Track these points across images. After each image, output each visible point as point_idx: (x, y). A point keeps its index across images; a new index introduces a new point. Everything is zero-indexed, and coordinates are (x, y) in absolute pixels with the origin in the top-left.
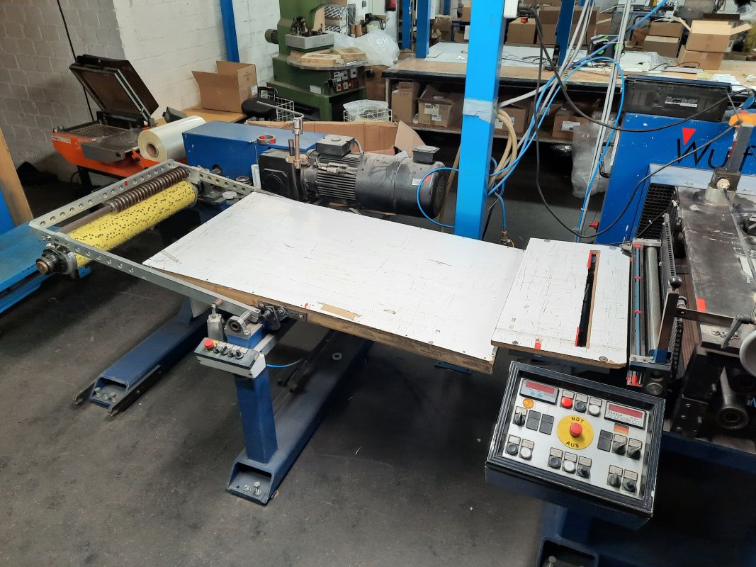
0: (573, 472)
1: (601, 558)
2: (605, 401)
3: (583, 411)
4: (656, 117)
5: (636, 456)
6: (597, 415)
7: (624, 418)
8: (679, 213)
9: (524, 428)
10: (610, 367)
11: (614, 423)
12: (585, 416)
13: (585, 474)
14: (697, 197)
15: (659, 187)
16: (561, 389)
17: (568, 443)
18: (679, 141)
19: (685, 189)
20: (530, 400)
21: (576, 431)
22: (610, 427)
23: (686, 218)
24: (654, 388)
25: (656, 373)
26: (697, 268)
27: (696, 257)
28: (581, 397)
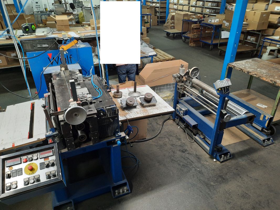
0: (34, 182)
1: (74, 200)
2: (38, 153)
3: (32, 160)
4: (37, 52)
5: (53, 165)
6: (37, 159)
7: (46, 155)
8: (53, 82)
9: (11, 178)
10: (42, 141)
11: (43, 159)
12: (33, 162)
13: (38, 180)
14: (58, 75)
15: (47, 75)
16: (22, 157)
17: (30, 174)
18: (48, 58)
19: (55, 73)
20: (11, 167)
21: (30, 168)
22: (42, 161)
23: (55, 83)
24: (57, 140)
25: (55, 136)
26: (58, 98)
27: (58, 95)
28: (30, 156)
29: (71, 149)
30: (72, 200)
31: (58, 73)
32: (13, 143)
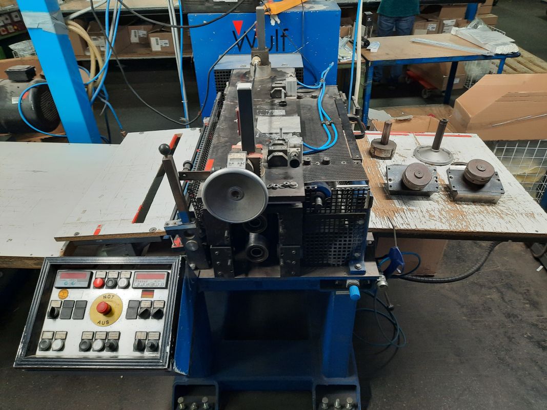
0: (102, 350)
1: (220, 383)
2: (133, 271)
3: (114, 286)
5: (158, 315)
6: (127, 287)
7: (149, 283)
8: (226, 89)
9: (58, 320)
10: (159, 235)
11: (141, 290)
12: (116, 291)
13: (114, 347)
14: (244, 77)
15: (221, 73)
16: (94, 271)
17: (99, 322)
18: (234, 32)
19: (238, 71)
20: (64, 291)
21: (103, 307)
22: (136, 295)
23: (229, 93)
24: (191, 245)
25: (190, 232)
26: (220, 133)
27: (224, 124)
28: (113, 274)
29: (222, 276)
30: (215, 383)
31: (244, 71)
32: (99, 226)
